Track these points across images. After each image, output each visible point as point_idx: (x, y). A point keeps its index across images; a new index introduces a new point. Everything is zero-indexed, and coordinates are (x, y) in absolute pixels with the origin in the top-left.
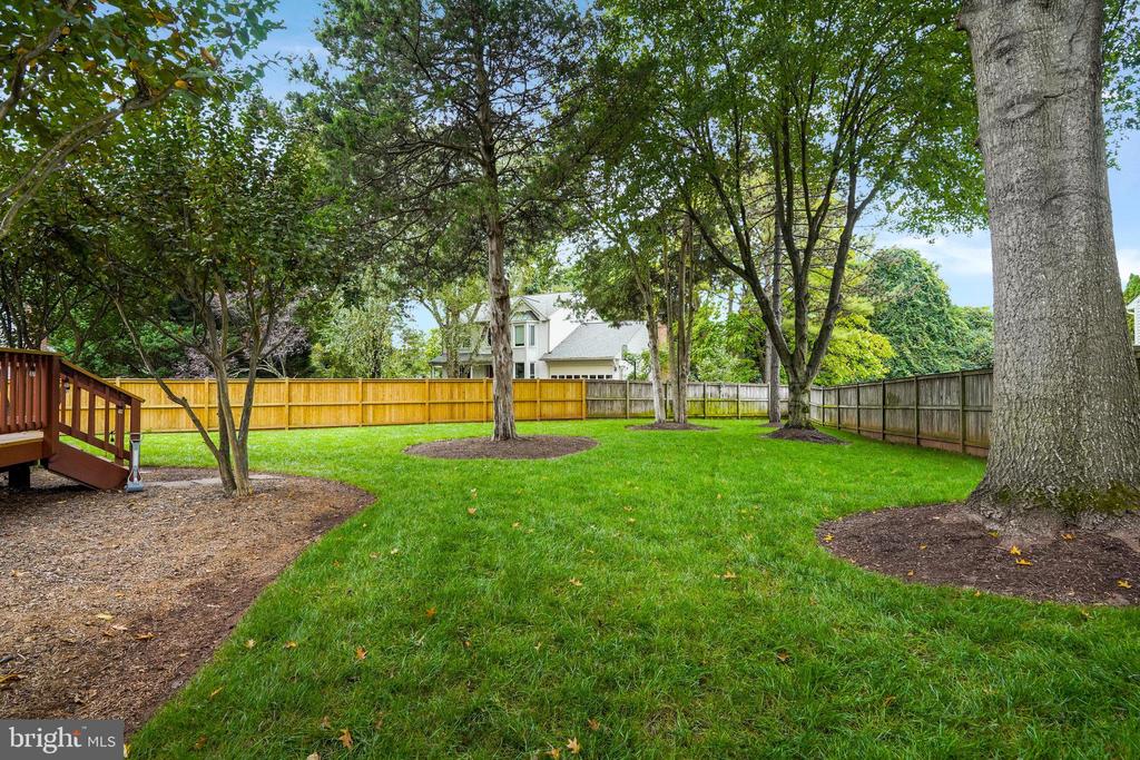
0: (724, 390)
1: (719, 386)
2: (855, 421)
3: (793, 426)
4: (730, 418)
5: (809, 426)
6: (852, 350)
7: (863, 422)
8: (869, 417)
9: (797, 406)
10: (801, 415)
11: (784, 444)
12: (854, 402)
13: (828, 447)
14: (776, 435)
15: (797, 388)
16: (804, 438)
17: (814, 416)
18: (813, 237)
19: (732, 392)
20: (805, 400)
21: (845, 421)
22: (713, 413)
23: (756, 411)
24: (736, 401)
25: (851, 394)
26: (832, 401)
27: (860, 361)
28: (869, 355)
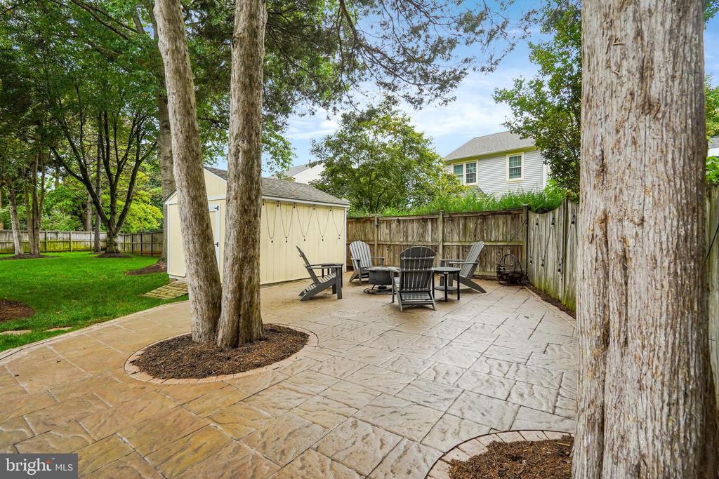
0: (60, 235)
1: (57, 233)
2: (140, 249)
3: (109, 251)
4: (65, 251)
5: (117, 252)
6: (142, 214)
7: (144, 250)
8: (146, 247)
9: (110, 242)
10: (114, 247)
11: (106, 260)
12: (140, 241)
13: (126, 260)
14: (100, 257)
15: (111, 235)
16: (115, 257)
17: (120, 248)
18: (120, 170)
19: (66, 237)
20: (115, 240)
21: (135, 249)
22: (52, 249)
23: (83, 247)
24: (69, 242)
25: (138, 237)
26: (129, 241)
27: (145, 219)
28: (150, 217)
